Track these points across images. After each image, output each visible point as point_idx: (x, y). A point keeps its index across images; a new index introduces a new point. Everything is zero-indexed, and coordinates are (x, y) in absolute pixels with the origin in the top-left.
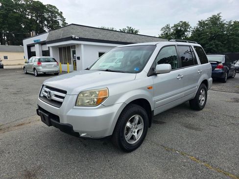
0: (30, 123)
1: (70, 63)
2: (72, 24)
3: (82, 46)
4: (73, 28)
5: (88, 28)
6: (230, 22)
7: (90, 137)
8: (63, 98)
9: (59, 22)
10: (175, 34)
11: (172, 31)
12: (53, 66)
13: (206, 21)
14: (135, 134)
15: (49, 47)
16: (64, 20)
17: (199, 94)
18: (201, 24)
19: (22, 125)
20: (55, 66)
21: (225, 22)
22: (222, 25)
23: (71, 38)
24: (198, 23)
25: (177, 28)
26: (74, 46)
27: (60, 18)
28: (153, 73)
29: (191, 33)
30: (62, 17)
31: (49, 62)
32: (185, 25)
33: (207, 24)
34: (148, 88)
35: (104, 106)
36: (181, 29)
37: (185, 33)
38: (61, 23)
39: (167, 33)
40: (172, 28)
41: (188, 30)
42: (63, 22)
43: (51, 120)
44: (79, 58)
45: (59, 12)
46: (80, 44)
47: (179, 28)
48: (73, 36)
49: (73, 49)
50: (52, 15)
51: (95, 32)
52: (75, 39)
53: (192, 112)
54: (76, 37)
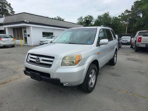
0: (11, 81)
1: (22, 39)
2: (24, 13)
3: (31, 28)
4: (24, 15)
5: (35, 16)
6: (114, 17)
7: (70, 85)
8: (52, 61)
9: (8, 11)
10: (85, 23)
11: (84, 20)
12: (11, 41)
13: (102, 16)
14: (93, 81)
15: (5, 28)
16: (11, 9)
17: (114, 56)
18: (99, 17)
19: (5, 83)
20: (12, 41)
21: (111, 17)
22: (110, 19)
23: (24, 22)
24: (98, 17)
25: (86, 19)
26: (25, 27)
27: (9, 8)
28: (98, 44)
29: (94, 23)
30: (10, 7)
31: (8, 38)
32: (91, 17)
33: (102, 18)
34: (98, 54)
35: (80, 65)
36: (89, 20)
37: (91, 22)
38: (9, 11)
39: (81, 22)
40: (84, 19)
41: (93, 20)
42: (12, 10)
43: (42, 77)
44: (29, 36)
45: (8, 3)
46: (30, 26)
47: (88, 19)
48: (25, 21)
49: (24, 30)
50: (2, 6)
51: (40, 19)
52: (26, 23)
53: (111, 66)
54: (27, 22)
